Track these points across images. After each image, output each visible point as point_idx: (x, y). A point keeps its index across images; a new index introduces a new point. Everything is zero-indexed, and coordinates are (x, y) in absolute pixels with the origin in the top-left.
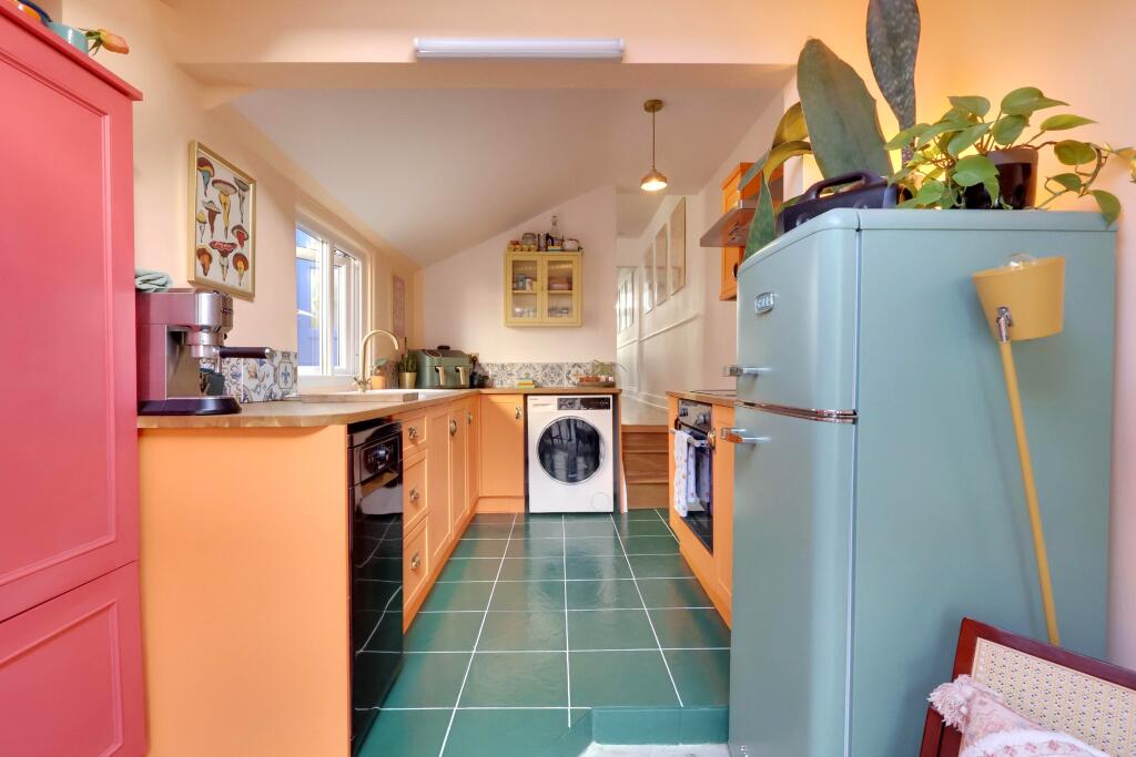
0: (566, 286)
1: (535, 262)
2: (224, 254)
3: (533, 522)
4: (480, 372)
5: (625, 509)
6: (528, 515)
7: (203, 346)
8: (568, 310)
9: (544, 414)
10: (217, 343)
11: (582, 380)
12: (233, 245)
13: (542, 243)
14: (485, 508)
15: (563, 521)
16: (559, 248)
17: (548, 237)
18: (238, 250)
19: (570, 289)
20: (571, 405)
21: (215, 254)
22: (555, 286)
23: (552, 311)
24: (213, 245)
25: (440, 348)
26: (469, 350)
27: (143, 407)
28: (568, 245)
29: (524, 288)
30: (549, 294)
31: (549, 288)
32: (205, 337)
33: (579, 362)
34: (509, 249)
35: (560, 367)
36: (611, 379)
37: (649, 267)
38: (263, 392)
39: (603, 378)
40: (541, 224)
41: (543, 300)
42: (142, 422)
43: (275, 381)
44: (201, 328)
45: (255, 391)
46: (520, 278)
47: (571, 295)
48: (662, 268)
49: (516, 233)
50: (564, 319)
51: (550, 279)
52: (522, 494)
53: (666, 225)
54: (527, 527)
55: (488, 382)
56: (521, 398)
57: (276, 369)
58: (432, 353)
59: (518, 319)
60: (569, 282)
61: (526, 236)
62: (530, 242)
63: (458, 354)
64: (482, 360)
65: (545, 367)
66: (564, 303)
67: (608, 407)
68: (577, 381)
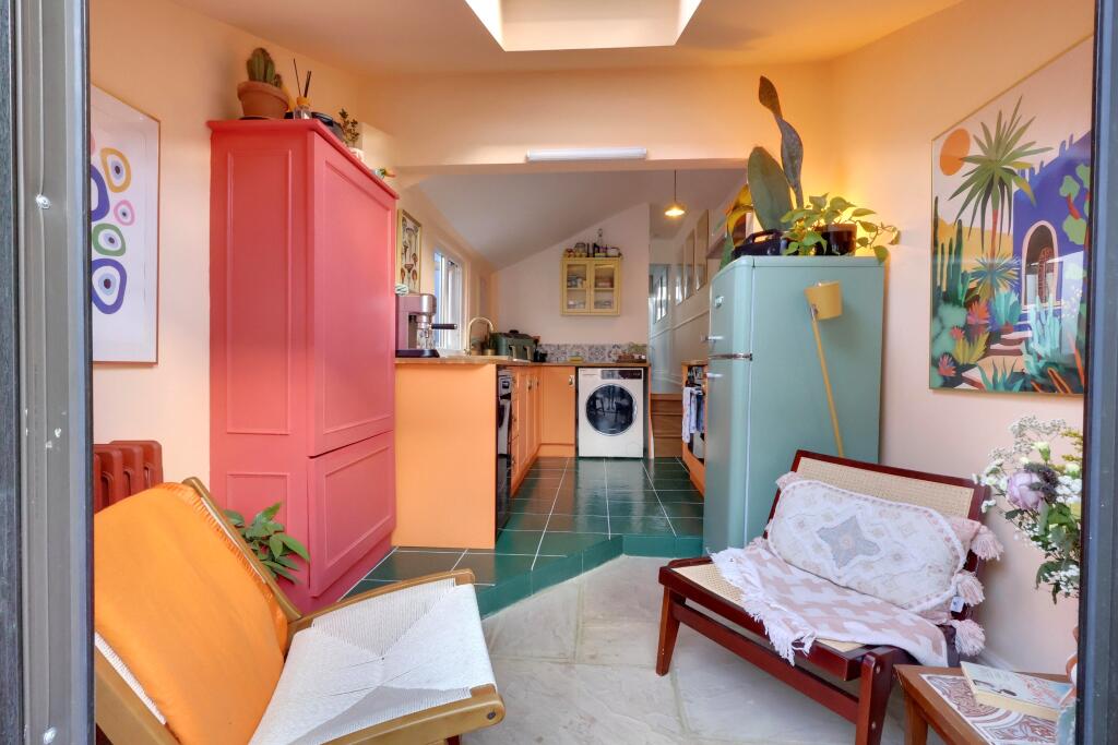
0: (608, 284)
1: (585, 265)
2: (409, 270)
3: (582, 464)
4: (541, 351)
5: (652, 456)
6: (578, 458)
7: (423, 322)
8: (609, 304)
9: (592, 381)
10: (430, 321)
11: (620, 357)
12: (413, 265)
13: (591, 251)
14: (545, 452)
15: (604, 463)
16: (603, 254)
17: (595, 246)
18: (414, 268)
19: (612, 286)
20: (612, 376)
21: (406, 271)
22: (600, 284)
23: (597, 304)
24: (406, 266)
25: (512, 331)
26: (532, 334)
27: (398, 354)
28: (611, 252)
29: (576, 286)
30: (596, 291)
31: (596, 286)
32: (424, 318)
33: (617, 343)
34: (565, 255)
35: (603, 348)
36: (643, 357)
37: (681, 265)
39: (637, 356)
40: (589, 236)
41: (591, 296)
42: (398, 361)
44: (424, 314)
46: (573, 279)
47: (612, 291)
49: (571, 243)
50: (607, 310)
51: (596, 278)
52: (573, 442)
53: (693, 231)
54: (577, 467)
55: (547, 359)
56: (574, 369)
58: (506, 335)
59: (571, 310)
60: (611, 281)
61: (577, 245)
62: (581, 250)
63: (525, 336)
64: (542, 341)
65: (591, 347)
66: (605, 297)
67: (639, 377)
68: (616, 358)
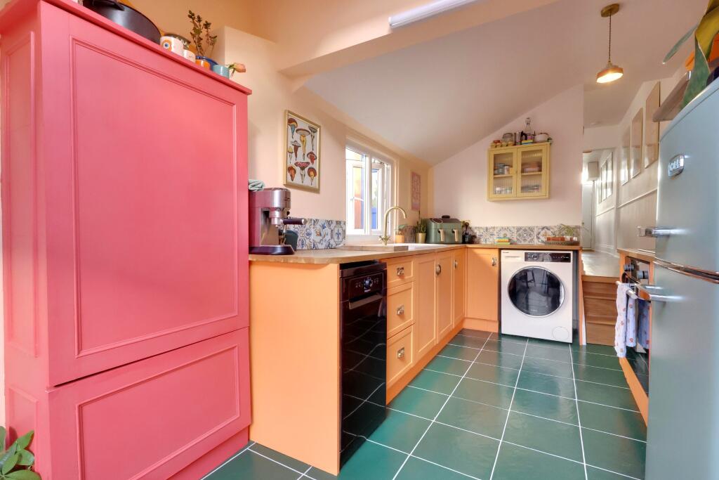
0: (537, 169)
1: (512, 154)
2: (303, 168)
3: (504, 341)
4: (470, 233)
6: (501, 335)
7: (277, 219)
8: (537, 187)
9: (513, 263)
10: (282, 217)
11: (549, 239)
12: (308, 163)
13: (518, 139)
14: (468, 325)
15: (527, 344)
16: (532, 141)
17: (522, 134)
18: (311, 165)
19: (540, 170)
20: (537, 257)
21: (298, 169)
22: (528, 169)
23: (524, 188)
24: (296, 164)
25: (443, 217)
26: (462, 219)
28: (539, 138)
29: (503, 173)
30: (522, 176)
31: (523, 171)
32: (277, 214)
33: (547, 225)
34: (492, 146)
35: (531, 229)
36: (575, 239)
37: (626, 147)
38: (324, 244)
39: (568, 238)
40: (517, 125)
41: (517, 181)
43: (332, 237)
44: (276, 209)
45: (320, 243)
46: (499, 166)
47: (541, 175)
48: (639, 147)
49: (498, 135)
50: (535, 194)
51: (523, 165)
52: (496, 318)
53: (641, 110)
54: (499, 344)
55: (476, 240)
56: (497, 251)
57: (332, 231)
58: (437, 220)
59: (498, 195)
60: (539, 165)
61: (505, 136)
62: (508, 139)
63: (456, 221)
64: (472, 225)
65: (519, 229)
66: (532, 182)
67: (568, 260)
68: (545, 240)
